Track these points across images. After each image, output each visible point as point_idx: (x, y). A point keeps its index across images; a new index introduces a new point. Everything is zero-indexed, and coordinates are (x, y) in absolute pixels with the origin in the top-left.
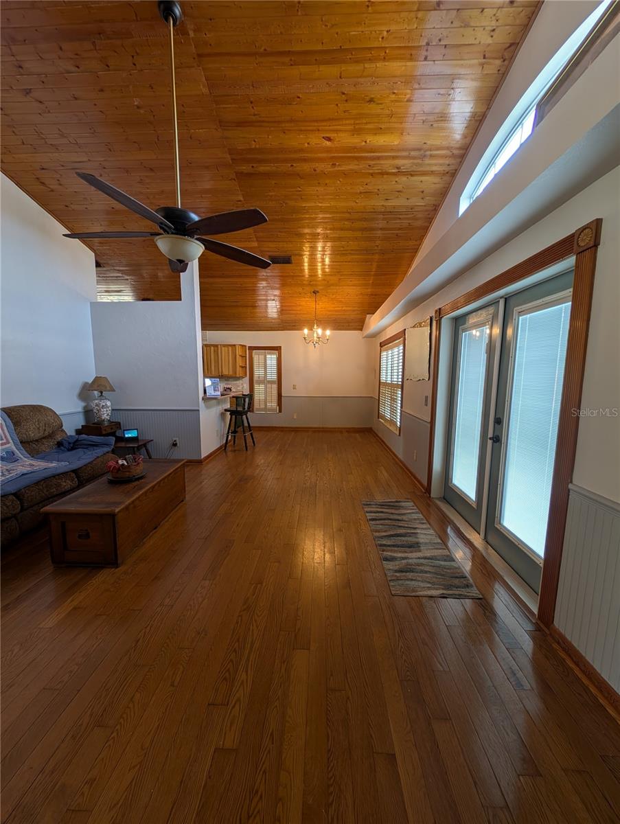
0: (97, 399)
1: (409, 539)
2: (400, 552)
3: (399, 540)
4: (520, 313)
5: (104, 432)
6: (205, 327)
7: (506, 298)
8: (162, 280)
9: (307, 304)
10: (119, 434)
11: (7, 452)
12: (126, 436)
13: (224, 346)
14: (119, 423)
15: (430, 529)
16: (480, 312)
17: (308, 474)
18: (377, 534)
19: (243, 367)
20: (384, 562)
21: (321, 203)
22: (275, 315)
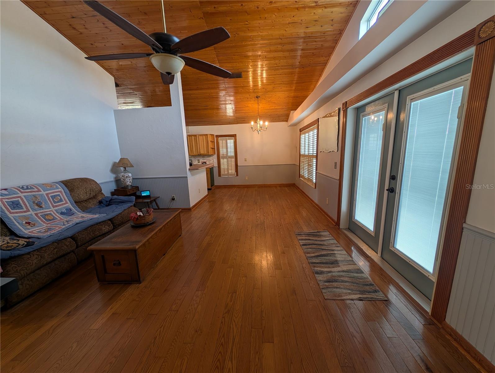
0: (123, 173)
1: (331, 258)
2: (326, 267)
3: (324, 259)
4: (412, 100)
5: (129, 193)
6: (187, 124)
7: (400, 90)
8: (159, 93)
9: (253, 106)
10: (138, 194)
11: (66, 209)
12: (143, 195)
13: (200, 135)
14: (138, 187)
15: (342, 250)
16: (377, 102)
17: (258, 215)
18: (308, 255)
19: (213, 148)
20: (316, 275)
21: (262, 32)
22: (231, 114)
